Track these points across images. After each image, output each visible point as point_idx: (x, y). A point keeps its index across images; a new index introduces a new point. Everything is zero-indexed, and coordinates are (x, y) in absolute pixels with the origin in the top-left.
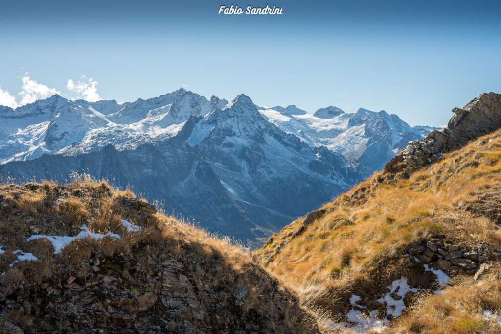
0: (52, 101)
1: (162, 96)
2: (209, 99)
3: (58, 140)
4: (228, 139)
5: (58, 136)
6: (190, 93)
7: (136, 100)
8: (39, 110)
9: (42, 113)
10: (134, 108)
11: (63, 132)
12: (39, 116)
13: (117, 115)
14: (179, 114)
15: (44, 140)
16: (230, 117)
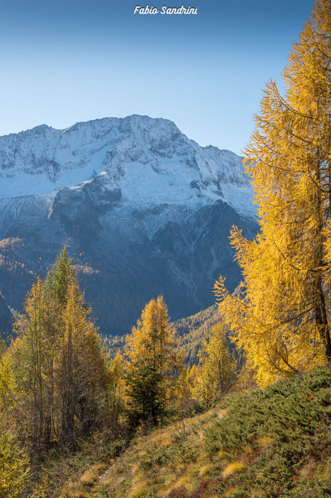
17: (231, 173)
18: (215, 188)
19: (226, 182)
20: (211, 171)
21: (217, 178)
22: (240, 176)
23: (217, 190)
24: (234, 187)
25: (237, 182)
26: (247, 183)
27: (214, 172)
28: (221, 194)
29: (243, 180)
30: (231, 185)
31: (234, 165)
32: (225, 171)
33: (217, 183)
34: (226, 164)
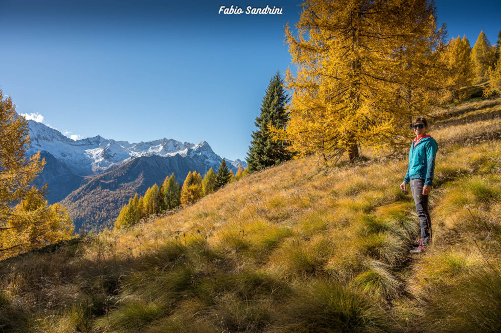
0: (96, 139)
1: (154, 141)
2: (183, 143)
3: (112, 157)
4: (206, 160)
5: (112, 155)
6: (172, 140)
7: (140, 142)
8: (90, 143)
9: (92, 145)
10: (141, 146)
11: (114, 153)
12: (90, 146)
13: (133, 149)
14: (168, 149)
15: (103, 157)
16: (204, 150)
17: (44, 135)
18: (36, 142)
19: (41, 139)
20: (33, 134)
21: (37, 137)
22: (48, 136)
23: (37, 143)
24: (45, 142)
25: (47, 139)
26: (52, 141)
27: (35, 134)
28: (40, 146)
29: (50, 139)
30: (43, 141)
31: (44, 131)
32: (40, 133)
33: (37, 140)
34: (41, 130)
